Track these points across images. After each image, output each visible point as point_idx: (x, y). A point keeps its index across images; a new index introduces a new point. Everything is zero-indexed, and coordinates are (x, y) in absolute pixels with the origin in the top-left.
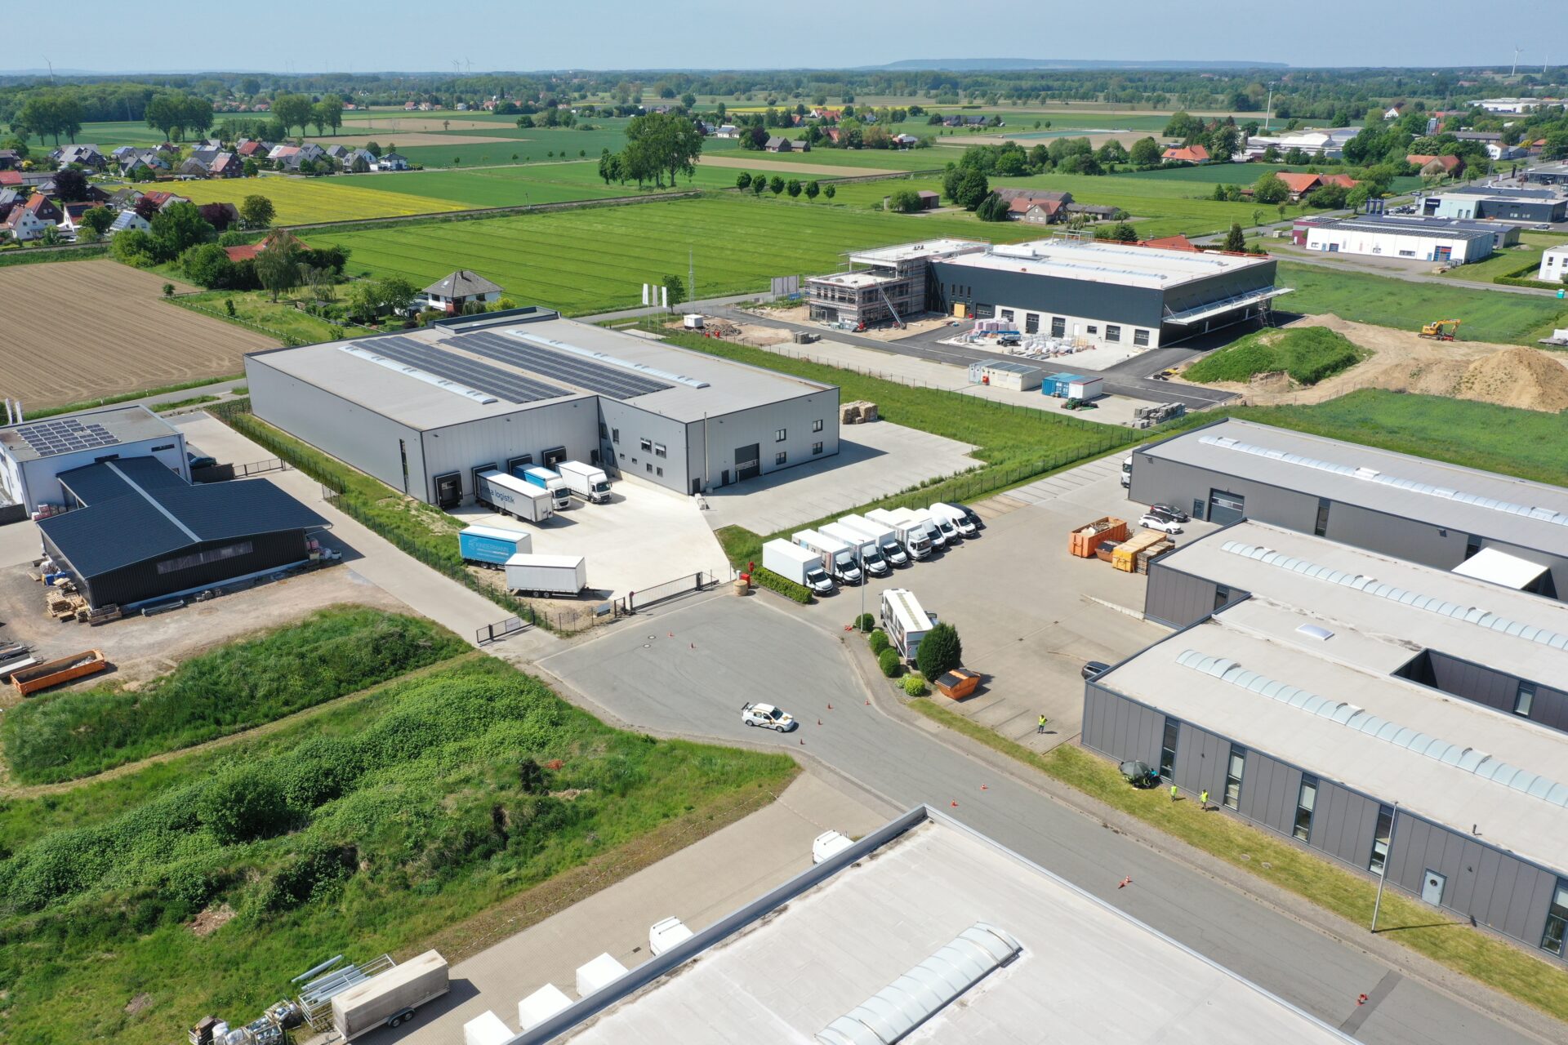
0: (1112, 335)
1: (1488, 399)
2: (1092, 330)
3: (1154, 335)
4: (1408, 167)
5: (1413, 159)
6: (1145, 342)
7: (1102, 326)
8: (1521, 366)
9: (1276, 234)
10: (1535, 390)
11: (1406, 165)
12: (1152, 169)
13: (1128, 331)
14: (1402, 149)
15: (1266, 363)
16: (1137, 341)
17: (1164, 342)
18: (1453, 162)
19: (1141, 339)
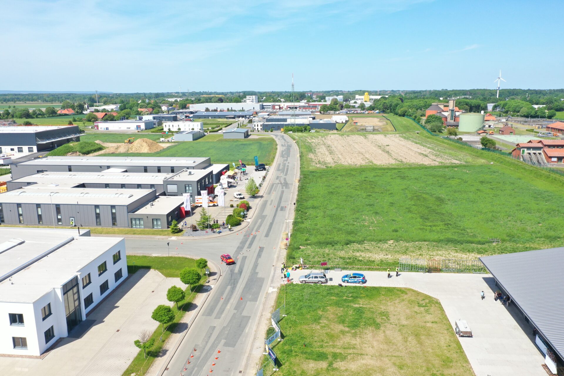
0: (20, 150)
1: (136, 152)
2: (12, 150)
3: (35, 148)
4: (138, 112)
5: (139, 110)
6: (32, 151)
7: (16, 148)
8: (144, 142)
9: (90, 128)
10: (148, 148)
11: (138, 111)
12: (53, 116)
13: (25, 148)
14: (136, 107)
15: (71, 150)
16: (29, 151)
17: (39, 150)
18: (151, 110)
19: (30, 150)
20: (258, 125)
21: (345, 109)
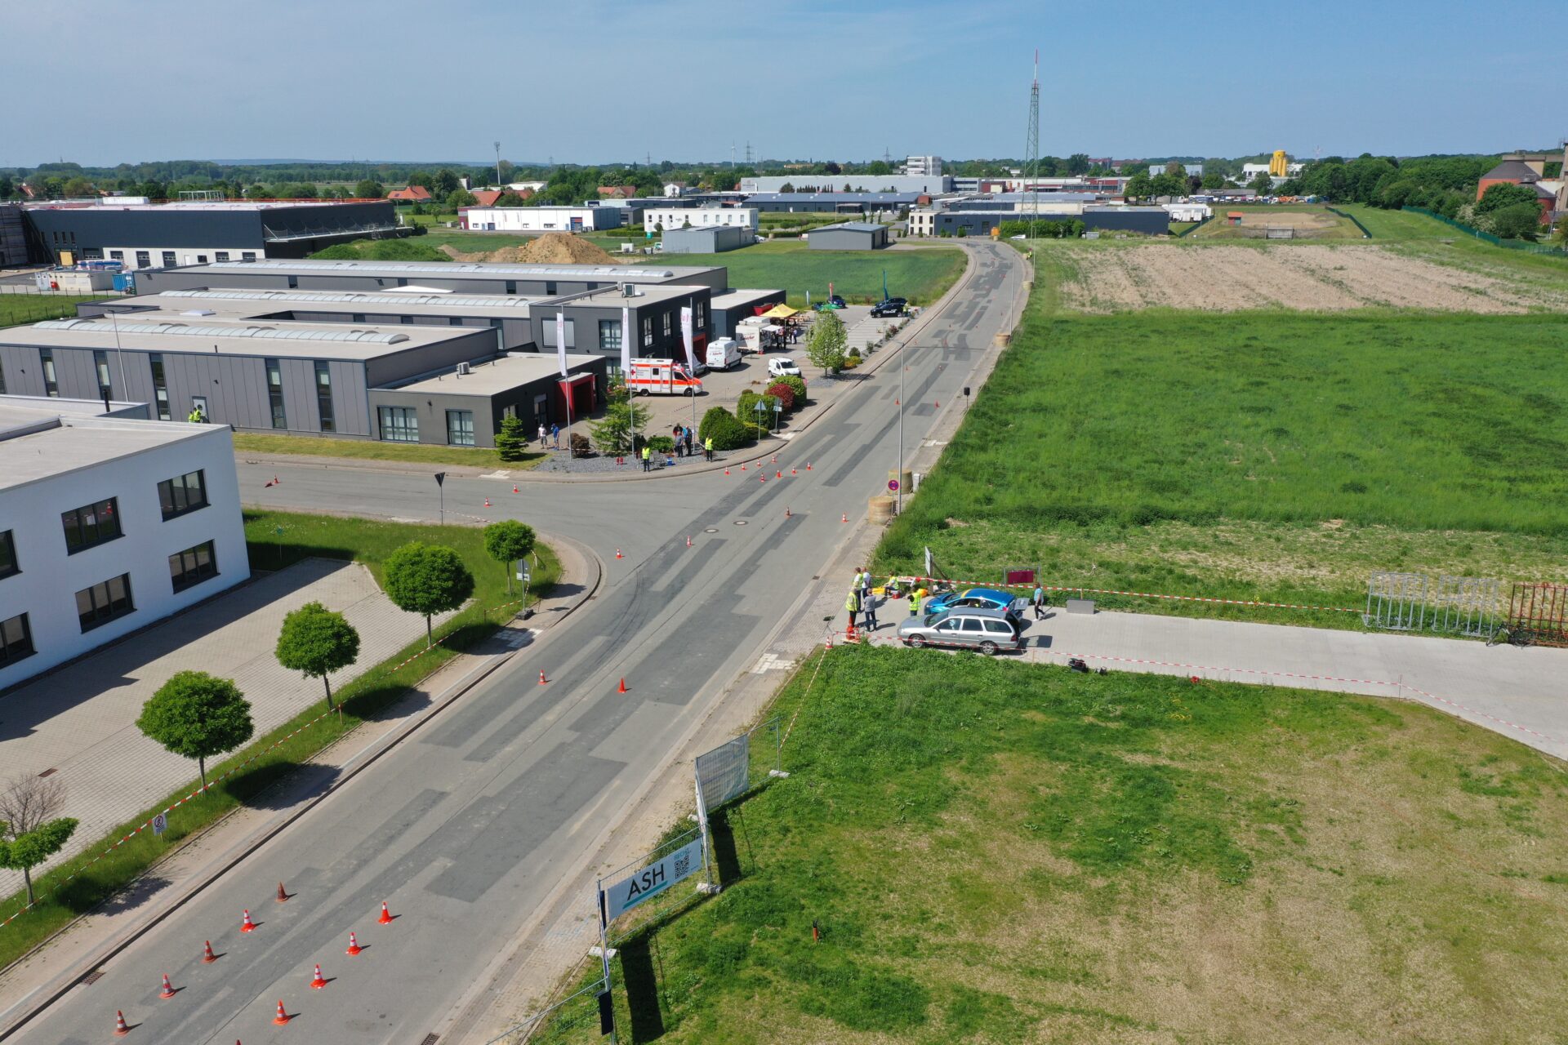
2: (202, 259)
3: (260, 256)
4: (598, 197)
5: (599, 188)
8: (561, 244)
9: (449, 225)
11: (593, 191)
13: (235, 254)
14: (594, 184)
18: (633, 190)
20: (921, 218)
21: (1207, 191)
